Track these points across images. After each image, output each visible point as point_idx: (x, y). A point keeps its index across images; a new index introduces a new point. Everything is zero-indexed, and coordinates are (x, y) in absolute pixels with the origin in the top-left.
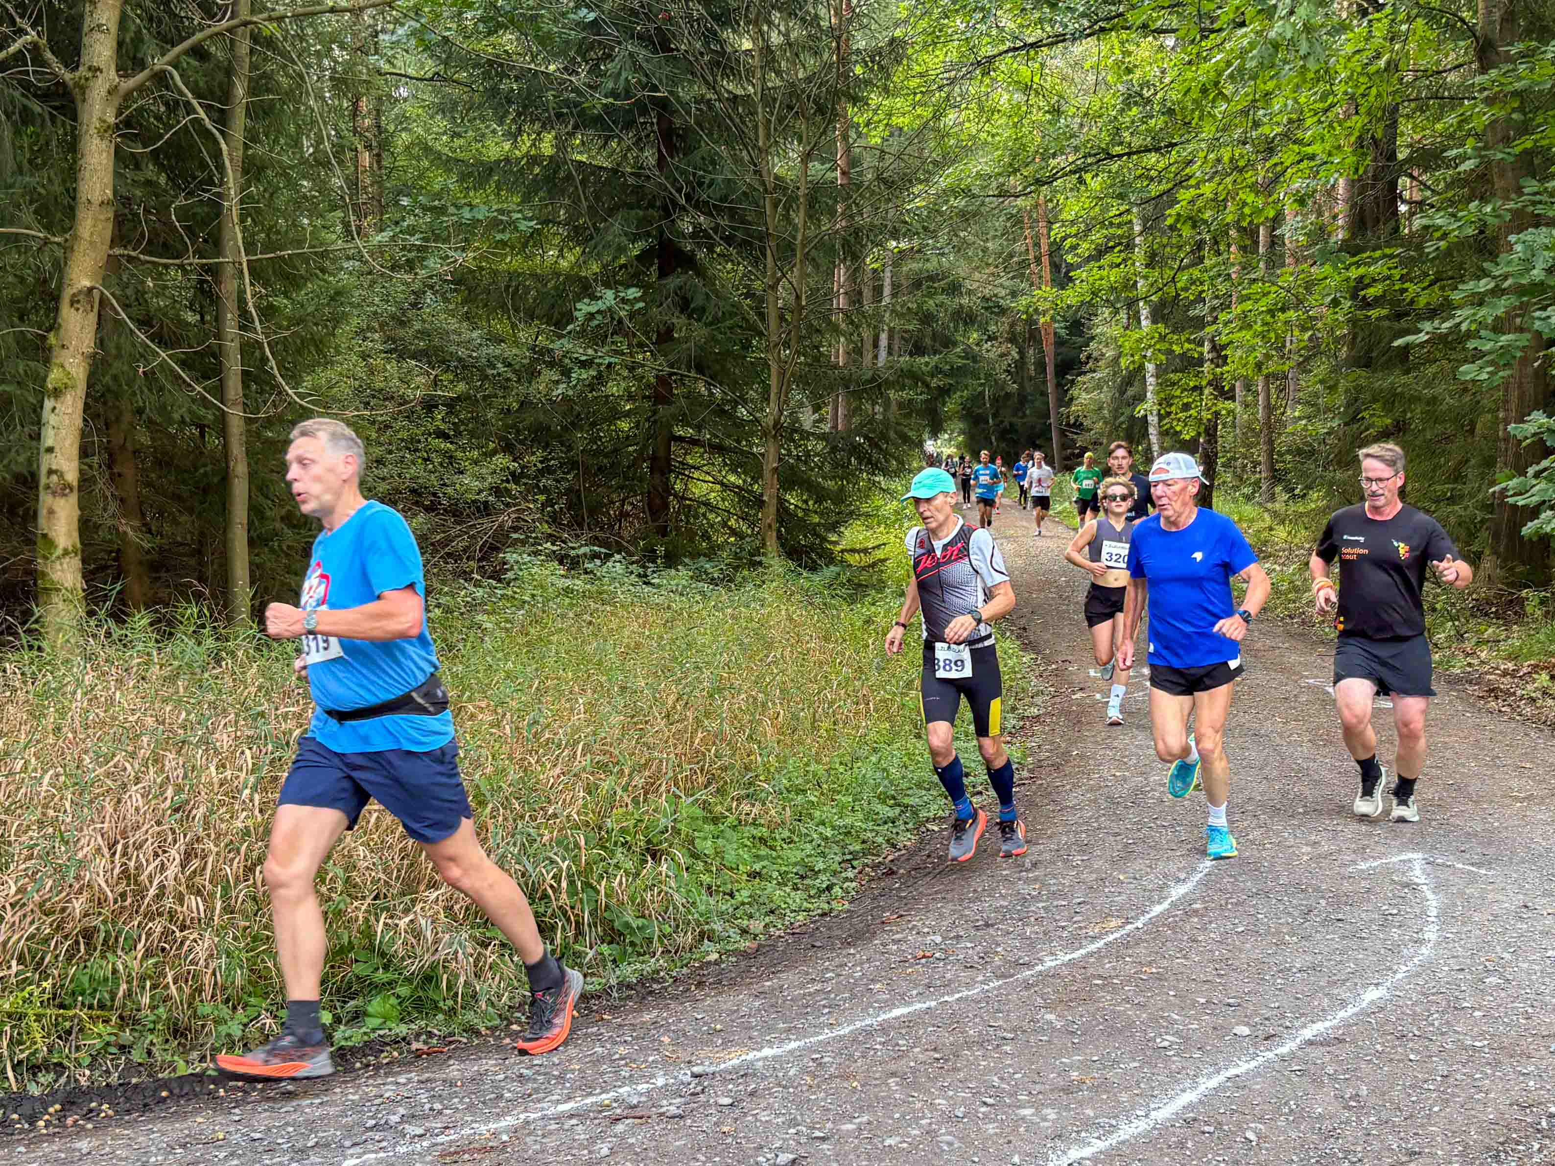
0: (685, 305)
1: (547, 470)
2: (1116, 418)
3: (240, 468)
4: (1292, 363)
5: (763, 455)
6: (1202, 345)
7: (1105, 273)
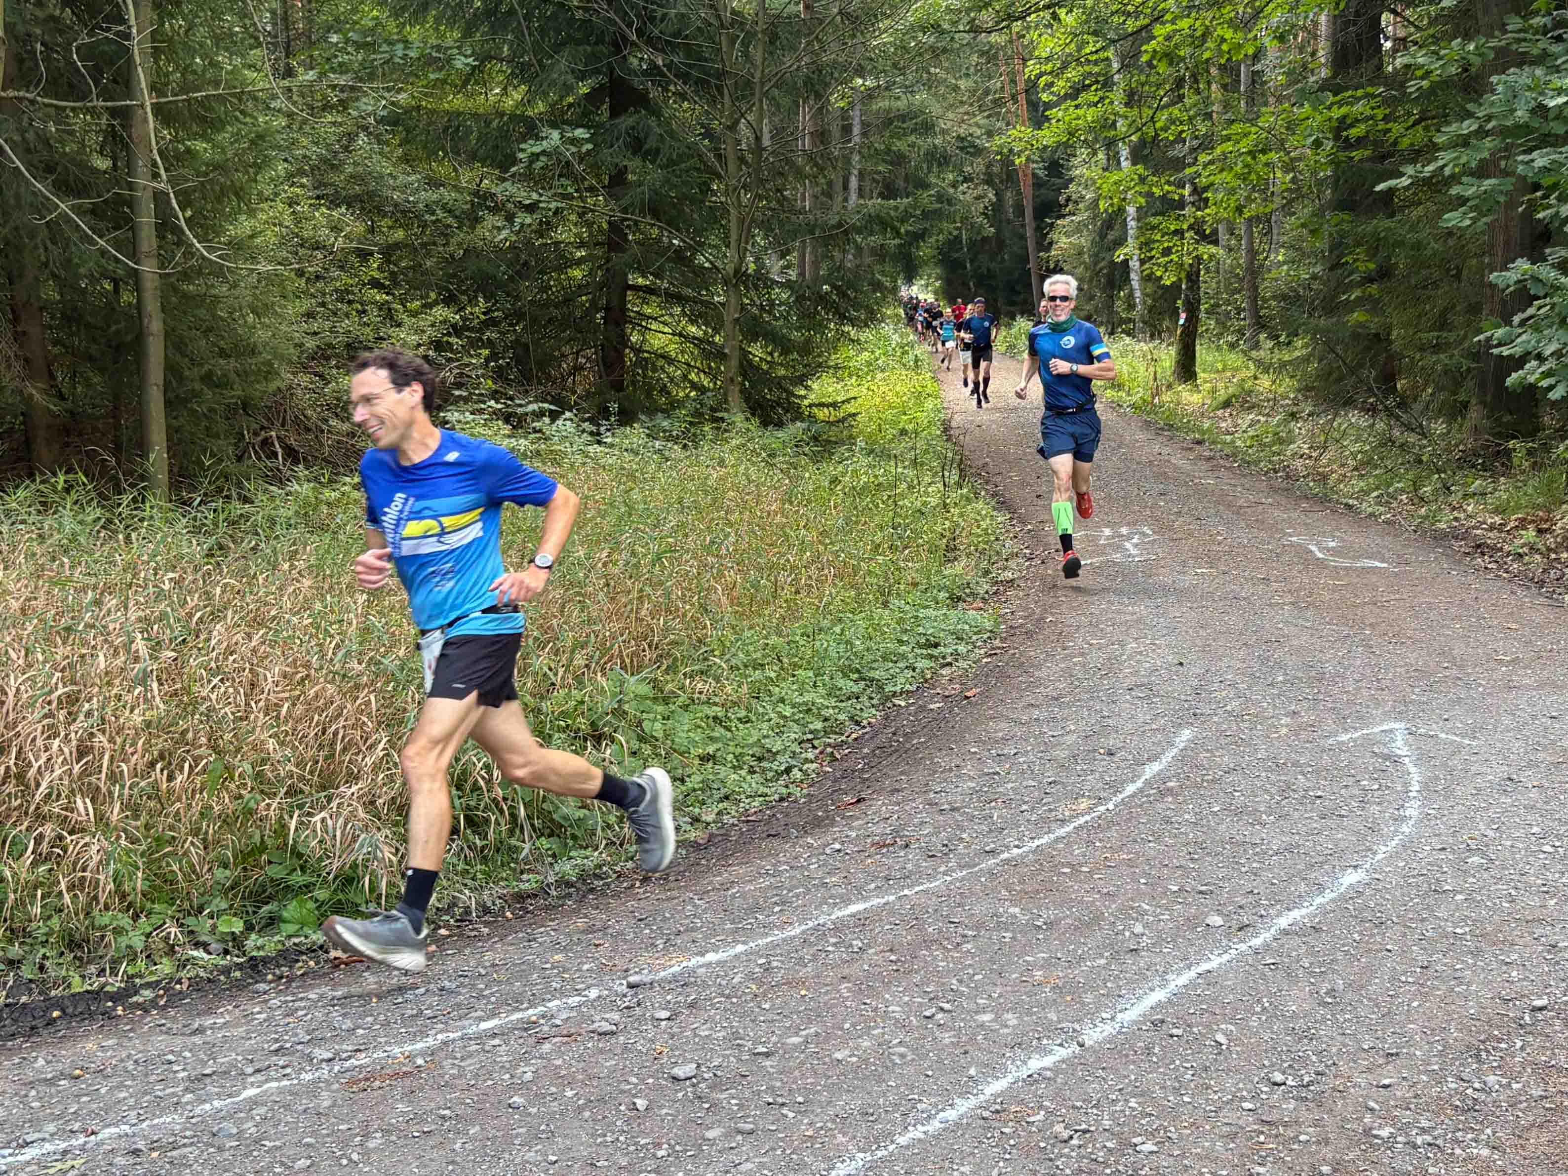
0: (637, 145)
1: (492, 323)
2: (1096, 264)
3: (155, 325)
4: (1275, 206)
5: (723, 305)
6: (1184, 187)
7: (1080, 112)
